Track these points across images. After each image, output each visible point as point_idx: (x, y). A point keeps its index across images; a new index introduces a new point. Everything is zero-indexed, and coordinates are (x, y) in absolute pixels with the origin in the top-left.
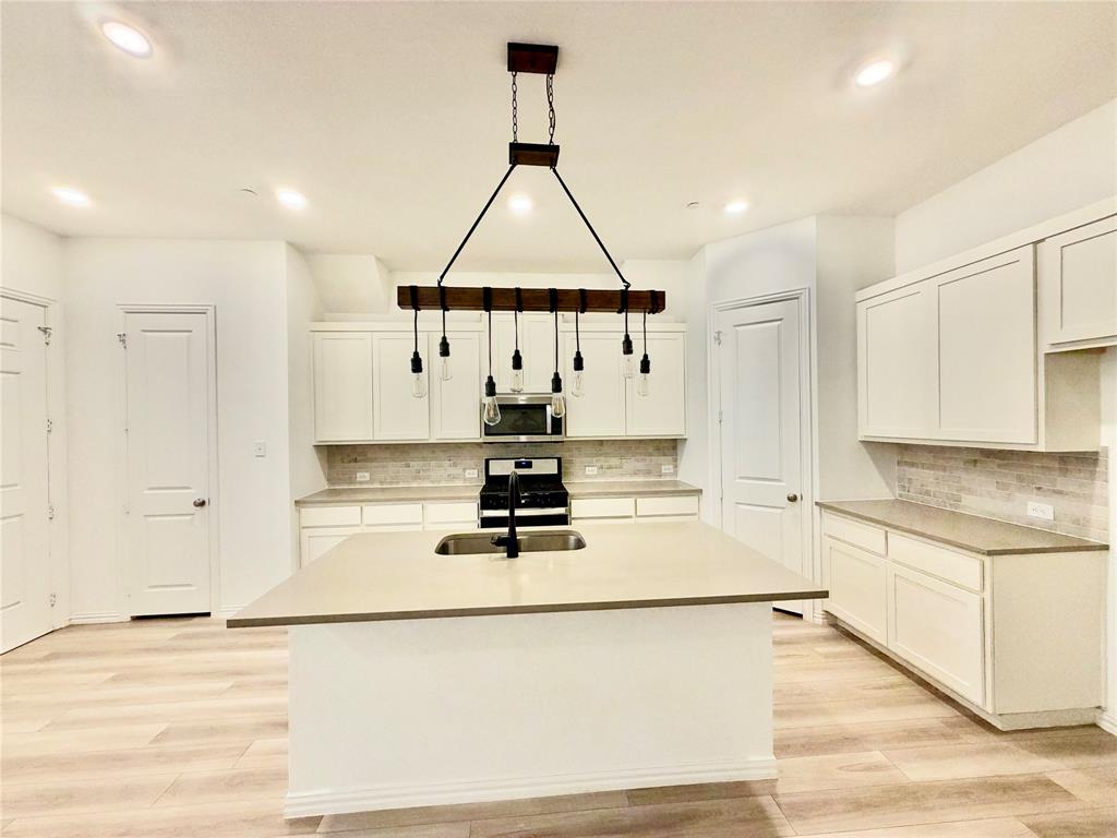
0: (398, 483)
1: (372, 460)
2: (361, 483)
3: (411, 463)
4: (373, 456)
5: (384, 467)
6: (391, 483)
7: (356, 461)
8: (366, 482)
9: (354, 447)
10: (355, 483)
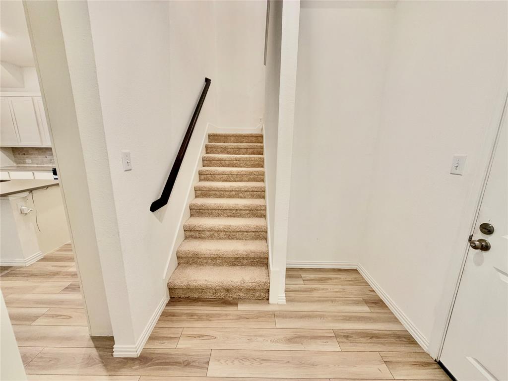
0: (44, 164)
1: (32, 154)
2: (29, 164)
3: (48, 156)
4: (32, 152)
5: (36, 157)
6: (41, 164)
7: (24, 154)
8: (31, 164)
9: (22, 148)
10: (26, 163)
